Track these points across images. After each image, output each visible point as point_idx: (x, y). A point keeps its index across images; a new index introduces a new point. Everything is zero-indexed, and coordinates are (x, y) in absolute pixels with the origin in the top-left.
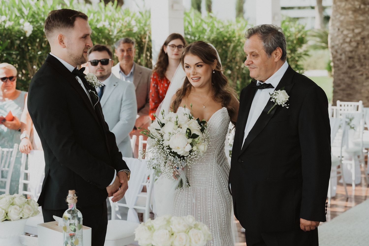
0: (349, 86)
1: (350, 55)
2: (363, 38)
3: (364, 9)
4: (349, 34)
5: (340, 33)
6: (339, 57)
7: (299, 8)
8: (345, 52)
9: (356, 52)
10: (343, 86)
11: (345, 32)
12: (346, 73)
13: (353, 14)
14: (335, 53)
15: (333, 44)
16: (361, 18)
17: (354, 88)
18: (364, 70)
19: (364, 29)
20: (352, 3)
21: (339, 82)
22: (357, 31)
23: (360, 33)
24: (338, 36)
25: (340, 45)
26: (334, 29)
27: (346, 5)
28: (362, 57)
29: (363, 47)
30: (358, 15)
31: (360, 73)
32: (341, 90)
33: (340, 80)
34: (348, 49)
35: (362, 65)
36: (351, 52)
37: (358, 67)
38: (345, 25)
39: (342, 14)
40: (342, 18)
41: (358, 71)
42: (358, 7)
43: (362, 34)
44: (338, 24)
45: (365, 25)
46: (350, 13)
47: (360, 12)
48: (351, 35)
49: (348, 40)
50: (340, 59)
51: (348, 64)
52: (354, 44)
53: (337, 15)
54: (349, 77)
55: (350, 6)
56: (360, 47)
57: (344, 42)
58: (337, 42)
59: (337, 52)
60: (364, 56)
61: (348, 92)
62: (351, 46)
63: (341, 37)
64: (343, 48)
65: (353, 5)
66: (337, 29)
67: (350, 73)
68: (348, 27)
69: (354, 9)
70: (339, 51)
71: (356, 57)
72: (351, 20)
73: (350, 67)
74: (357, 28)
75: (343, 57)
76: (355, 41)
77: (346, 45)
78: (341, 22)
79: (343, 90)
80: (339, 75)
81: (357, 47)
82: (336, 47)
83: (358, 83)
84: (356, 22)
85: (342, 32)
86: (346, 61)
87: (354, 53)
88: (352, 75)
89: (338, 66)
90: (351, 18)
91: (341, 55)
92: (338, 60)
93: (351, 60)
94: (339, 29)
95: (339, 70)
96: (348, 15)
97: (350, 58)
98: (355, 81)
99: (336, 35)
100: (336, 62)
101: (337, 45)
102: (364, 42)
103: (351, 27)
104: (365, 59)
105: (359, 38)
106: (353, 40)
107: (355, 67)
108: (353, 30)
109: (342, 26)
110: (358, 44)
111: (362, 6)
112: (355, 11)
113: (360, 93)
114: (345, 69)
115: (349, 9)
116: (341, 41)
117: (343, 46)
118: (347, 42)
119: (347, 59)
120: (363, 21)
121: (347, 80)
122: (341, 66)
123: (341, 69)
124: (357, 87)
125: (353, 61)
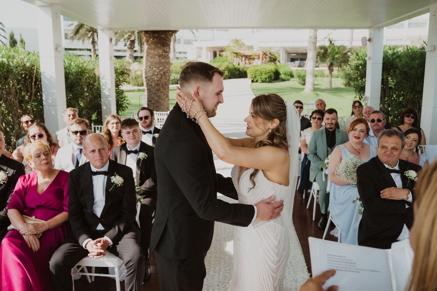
0: (157, 101)
1: (157, 82)
2: (164, 73)
3: (165, 55)
4: (156, 70)
5: (151, 69)
6: (150, 84)
7: (80, 50)
8: (154, 81)
9: (160, 81)
10: (153, 101)
11: (154, 69)
12: (155, 93)
13: (158, 58)
14: (148, 81)
15: (146, 75)
16: (163, 61)
17: (160, 103)
18: (165, 92)
19: (165, 67)
20: (158, 51)
21: (151, 99)
22: (161, 68)
23: (162, 70)
24: (149, 71)
25: (151, 76)
26: (147, 67)
27: (154, 52)
28: (164, 84)
29: (165, 78)
30: (161, 59)
31: (163, 93)
32: (152, 104)
33: (151, 98)
34: (156, 79)
35: (164, 89)
36: (158, 81)
37: (162, 90)
38: (154, 65)
39: (151, 58)
40: (152, 60)
41: (162, 92)
42: (161, 54)
43: (164, 70)
44: (149, 64)
45: (165, 65)
46: (157, 57)
47: (162, 57)
48: (157, 71)
49: (156, 73)
50: (151, 85)
51: (156, 88)
52: (159, 76)
53: (148, 58)
54: (157, 96)
55: (156, 53)
56: (163, 78)
57: (154, 75)
58: (149, 75)
59: (149, 81)
60: (165, 83)
61: (157, 105)
62: (158, 77)
63: (151, 72)
64: (153, 78)
65: (159, 52)
66: (149, 67)
67: (158, 94)
68: (155, 66)
69: (159, 55)
70: (151, 80)
71: (161, 84)
72: (158, 61)
73: (157, 90)
74: (161, 66)
75: (153, 84)
76: (160, 74)
77: (155, 76)
78: (151, 62)
79: (154, 104)
80: (150, 95)
81: (161, 78)
82: (149, 78)
83: (162, 100)
84: (160, 63)
85: (152, 68)
86: (155, 86)
87: (159, 81)
88: (158, 95)
89: (150, 90)
90: (157, 60)
91: (152, 82)
92: (150, 86)
93: (158, 86)
94: (150, 67)
95: (150, 92)
96: (155, 58)
97: (157, 84)
98: (161, 98)
99: (148, 70)
100: (149, 87)
101: (149, 76)
102: (165, 75)
103: (158, 66)
104: (166, 85)
105: (162, 73)
106: (158, 74)
107: (161, 90)
108: (159, 68)
109: (152, 65)
110: (162, 76)
111: (163, 53)
112: (160, 56)
113: (164, 105)
114: (154, 91)
115: (156, 55)
116: (152, 74)
117: (153, 77)
118: (155, 75)
119: (156, 85)
120: (164, 62)
121: (156, 98)
122: (152, 89)
123: (152, 91)
124: (162, 102)
125: (159, 86)
